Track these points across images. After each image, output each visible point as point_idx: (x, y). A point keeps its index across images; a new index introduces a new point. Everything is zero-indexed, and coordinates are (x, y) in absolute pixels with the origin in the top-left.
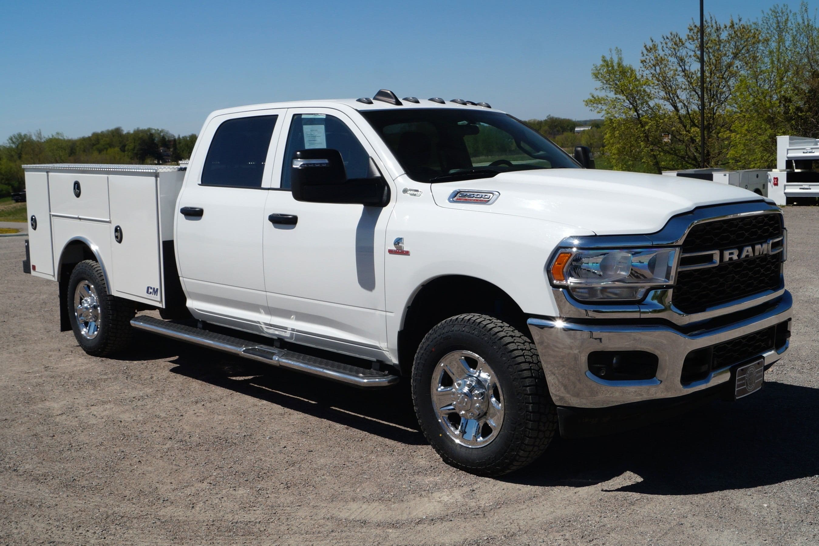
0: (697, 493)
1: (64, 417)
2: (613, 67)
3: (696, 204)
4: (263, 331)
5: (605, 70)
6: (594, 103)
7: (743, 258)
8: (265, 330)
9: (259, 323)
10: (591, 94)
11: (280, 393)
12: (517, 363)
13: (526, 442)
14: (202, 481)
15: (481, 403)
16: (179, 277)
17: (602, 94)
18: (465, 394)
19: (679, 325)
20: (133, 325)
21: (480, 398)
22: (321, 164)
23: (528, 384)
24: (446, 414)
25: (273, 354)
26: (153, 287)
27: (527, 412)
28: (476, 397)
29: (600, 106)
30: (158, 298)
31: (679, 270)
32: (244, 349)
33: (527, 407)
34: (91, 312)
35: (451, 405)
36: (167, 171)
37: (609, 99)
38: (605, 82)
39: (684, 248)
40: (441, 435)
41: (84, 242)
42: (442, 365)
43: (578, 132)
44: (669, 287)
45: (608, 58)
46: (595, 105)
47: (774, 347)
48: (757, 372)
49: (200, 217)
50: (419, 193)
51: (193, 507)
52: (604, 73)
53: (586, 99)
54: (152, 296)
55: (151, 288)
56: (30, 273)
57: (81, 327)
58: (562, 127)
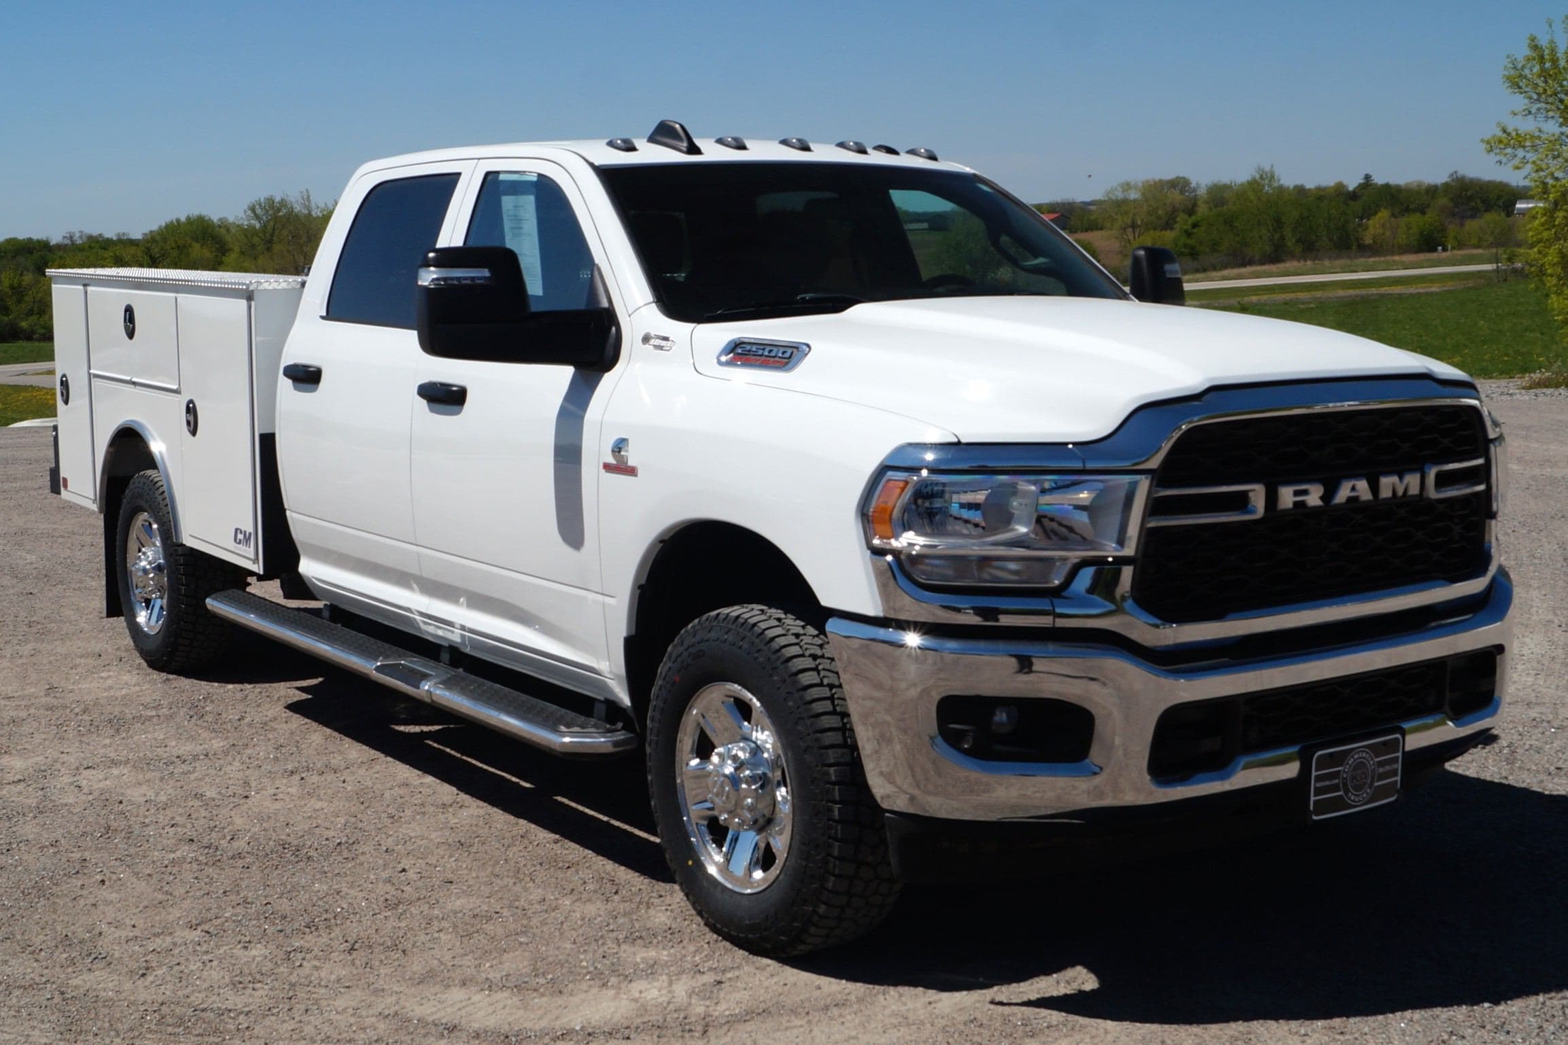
0: (1189, 1022)
1: (21, 786)
2: (1555, 61)
3: (1211, 380)
4: (419, 629)
5: (1536, 69)
6: (1507, 145)
7: (1341, 504)
8: (423, 627)
9: (408, 610)
10: (1498, 124)
11: (474, 762)
12: (813, 713)
13: (830, 885)
14: (194, 927)
15: (757, 798)
16: (284, 510)
17: (1527, 126)
18: (725, 776)
19: (1145, 644)
20: (209, 607)
21: (753, 787)
22: (473, 279)
23: (832, 761)
24: (703, 818)
25: (425, 676)
26: (243, 529)
27: (829, 820)
28: (747, 783)
29: (1521, 153)
30: (250, 552)
31: (1152, 524)
32: (379, 664)
33: (830, 810)
34: (152, 579)
35: (706, 801)
36: (270, 288)
37: (1544, 136)
38: (1535, 97)
39: (1161, 477)
40: (690, 863)
41: (141, 433)
42: (695, 712)
43: (1523, 213)
44: (1121, 561)
45: (1543, 41)
46: (1509, 150)
47: (1447, 708)
48: (1381, 764)
49: (314, 386)
50: (669, 343)
51: (143, 975)
52: (1532, 75)
53: (1488, 136)
54: (242, 549)
55: (241, 532)
56: (59, 493)
57: (138, 609)
58: (1483, 202)
